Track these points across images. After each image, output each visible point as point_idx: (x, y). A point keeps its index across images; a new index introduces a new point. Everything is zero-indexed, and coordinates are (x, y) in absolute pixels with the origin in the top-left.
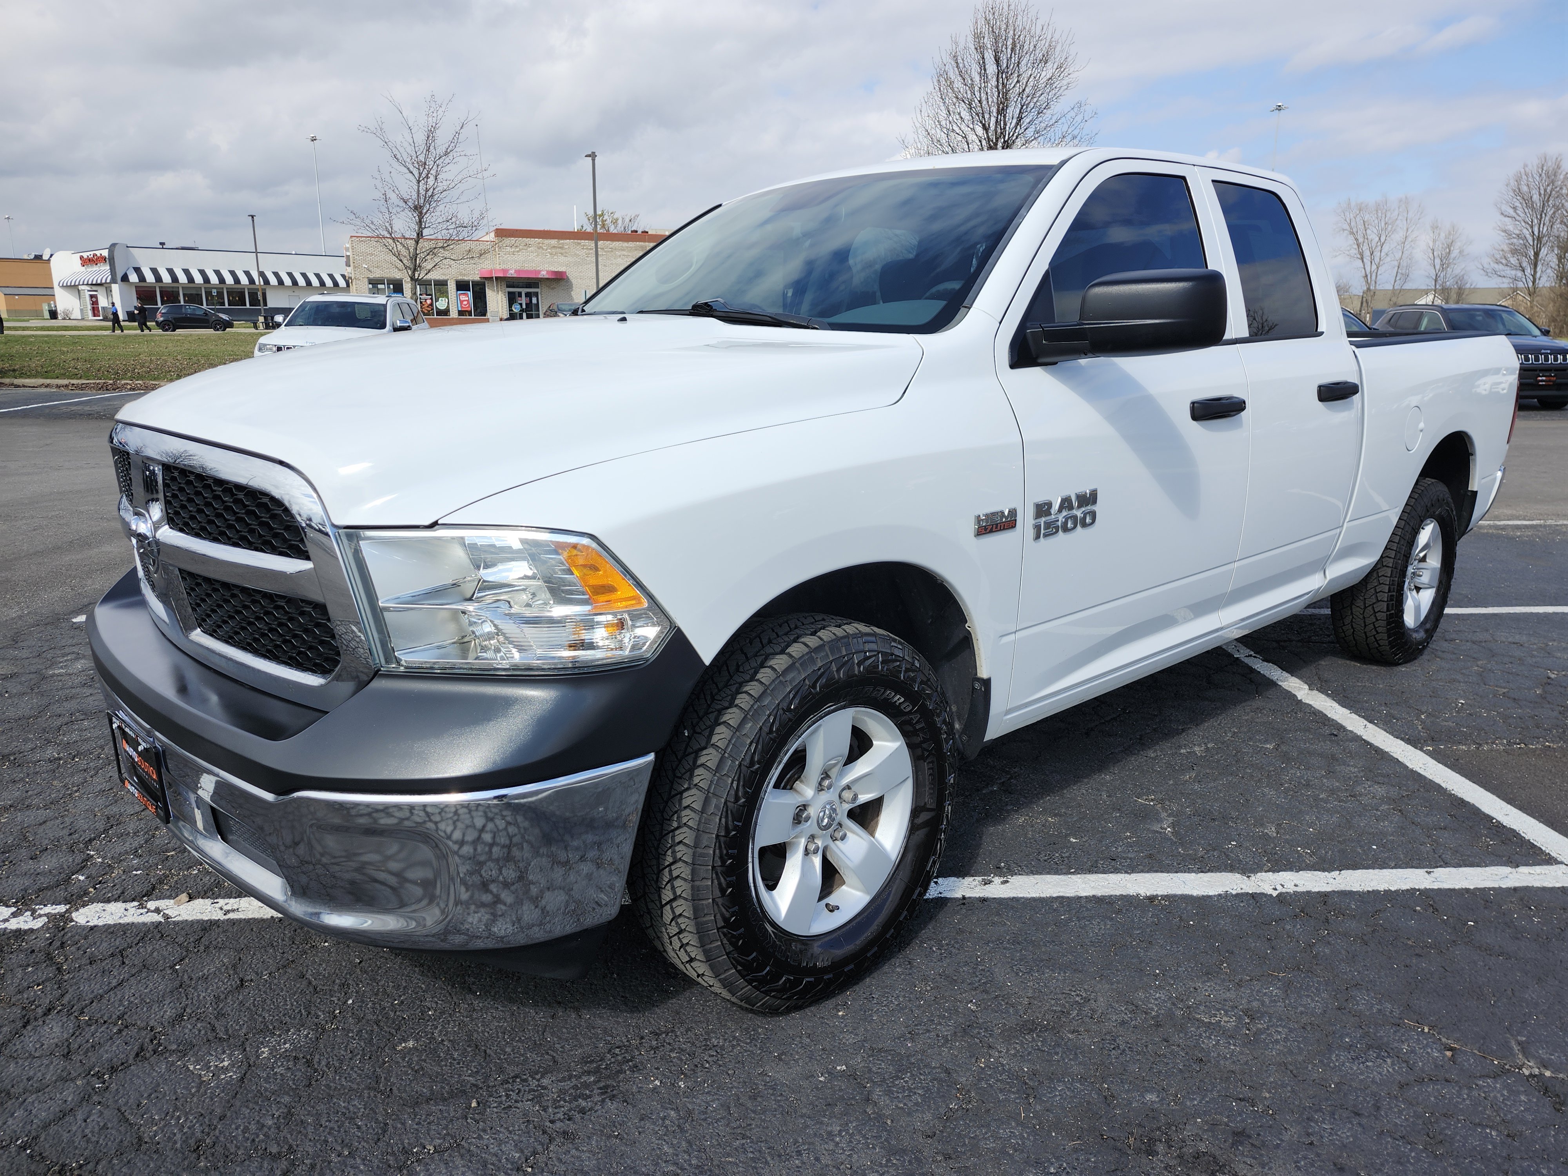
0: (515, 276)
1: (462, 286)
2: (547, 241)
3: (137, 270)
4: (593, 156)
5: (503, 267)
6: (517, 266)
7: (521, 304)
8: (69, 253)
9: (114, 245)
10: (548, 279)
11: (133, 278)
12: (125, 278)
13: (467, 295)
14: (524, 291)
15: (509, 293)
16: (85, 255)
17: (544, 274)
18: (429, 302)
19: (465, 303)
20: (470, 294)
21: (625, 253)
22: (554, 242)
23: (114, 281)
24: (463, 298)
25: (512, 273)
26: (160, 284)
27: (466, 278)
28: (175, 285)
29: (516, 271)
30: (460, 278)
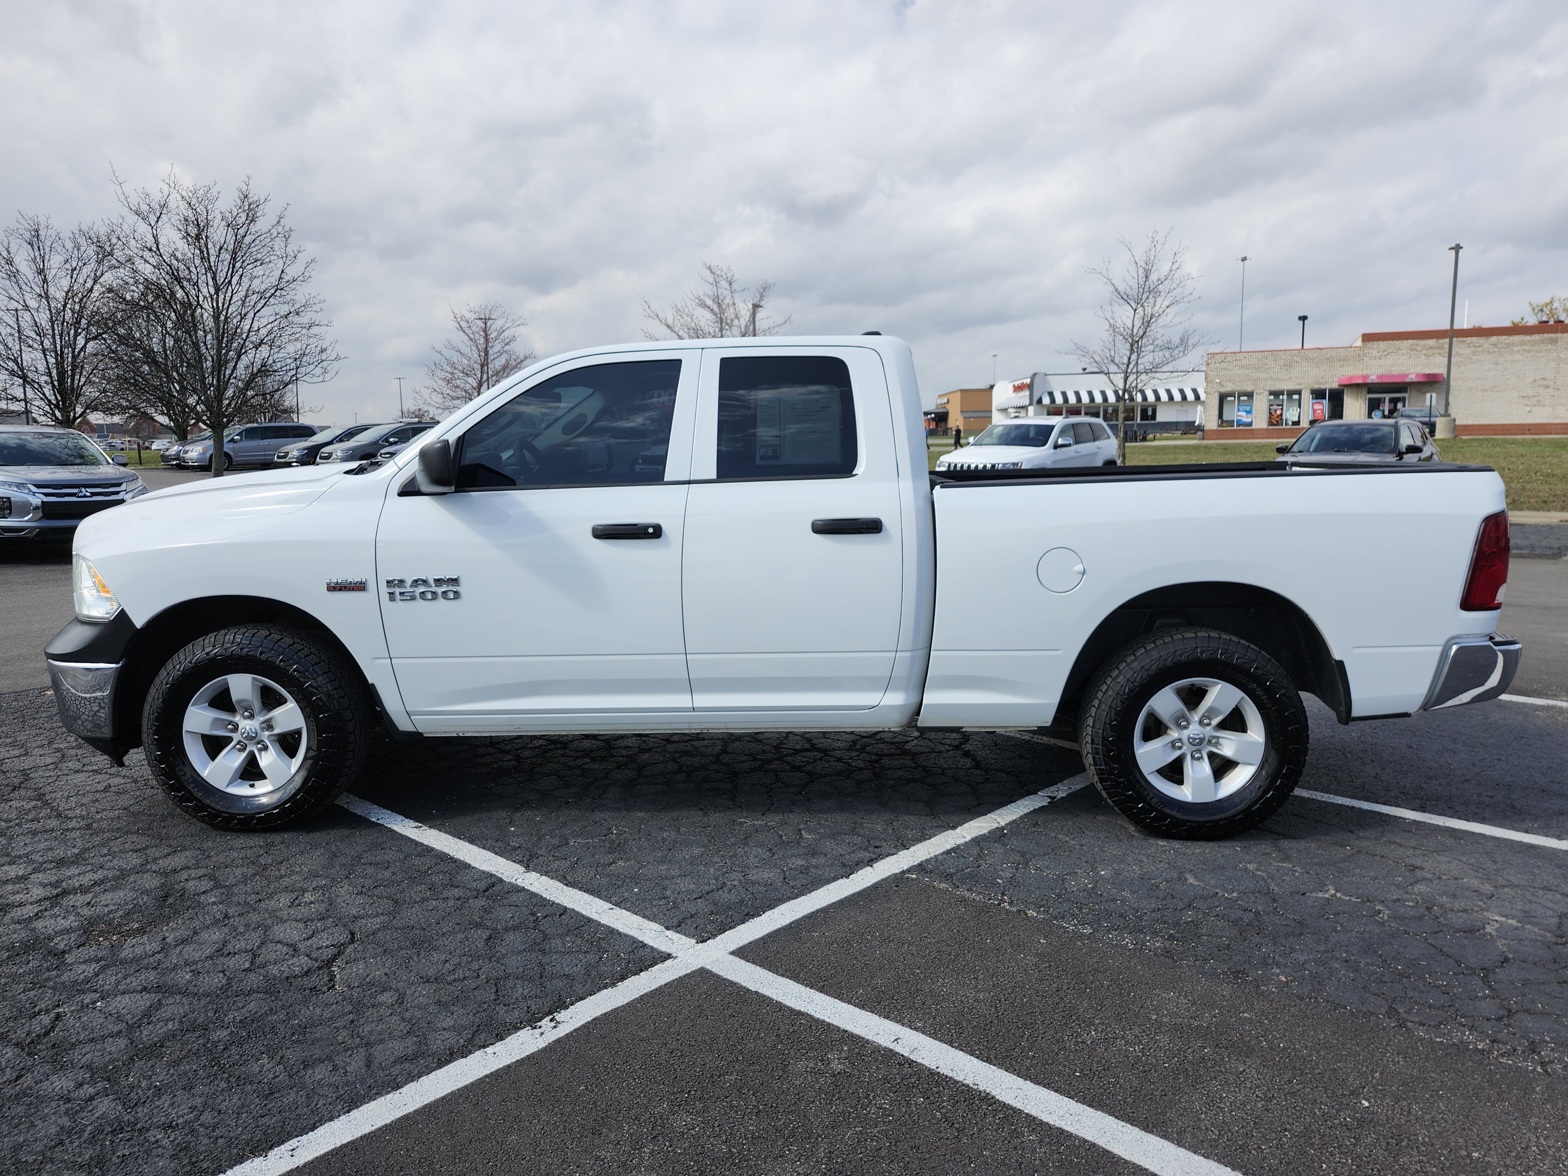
0: (1376, 381)
1: (1318, 394)
2: (1422, 342)
3: (1051, 394)
4: (1457, 248)
5: (1365, 373)
6: (1380, 371)
7: (1383, 411)
8: (1006, 382)
9: (1035, 374)
10: (1418, 383)
11: (1046, 400)
12: (1040, 401)
13: (1322, 404)
14: (1387, 397)
15: (1370, 400)
16: (1016, 383)
17: (1412, 378)
18: (1279, 412)
19: (1319, 411)
20: (1326, 402)
21: (1527, 348)
22: (1431, 342)
23: (1031, 404)
24: (1317, 407)
25: (1373, 379)
26: (1066, 405)
27: (1323, 387)
28: (1079, 405)
29: (1378, 377)
30: (1316, 387)
